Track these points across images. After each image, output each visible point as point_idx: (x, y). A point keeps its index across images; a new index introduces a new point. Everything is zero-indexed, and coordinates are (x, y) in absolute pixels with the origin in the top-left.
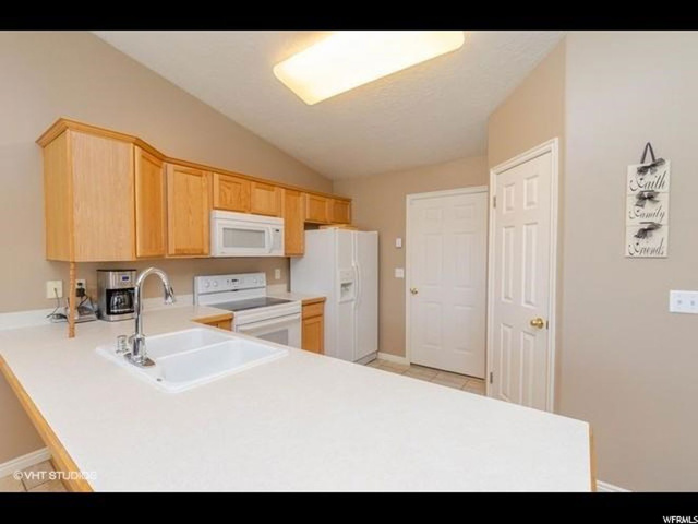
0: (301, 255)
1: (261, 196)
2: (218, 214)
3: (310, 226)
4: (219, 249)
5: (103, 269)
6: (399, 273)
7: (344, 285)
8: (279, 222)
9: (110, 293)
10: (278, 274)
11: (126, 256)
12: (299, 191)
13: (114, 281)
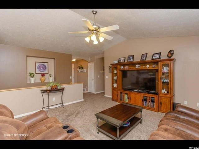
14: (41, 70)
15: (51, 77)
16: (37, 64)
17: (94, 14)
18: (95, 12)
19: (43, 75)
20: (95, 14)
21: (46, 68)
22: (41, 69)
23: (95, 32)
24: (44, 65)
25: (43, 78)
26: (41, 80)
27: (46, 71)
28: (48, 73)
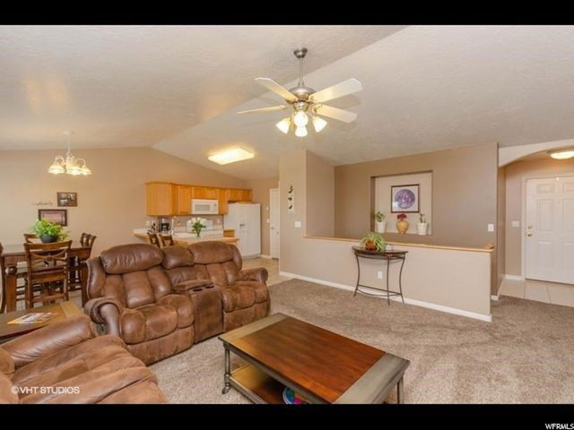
0: (226, 213)
1: (209, 193)
2: (194, 200)
3: (230, 202)
4: (194, 212)
5: (160, 218)
6: (268, 221)
7: (241, 225)
8: (216, 202)
9: (162, 225)
10: (218, 221)
11: (168, 214)
12: (225, 189)
13: (164, 221)
14: (404, 205)
15: (422, 222)
16: (396, 191)
17: (299, 57)
18: (301, 53)
19: (402, 216)
20: (303, 56)
21: (413, 200)
22: (403, 201)
23: (302, 104)
24: (409, 192)
25: (402, 224)
26: (398, 228)
27: (414, 207)
28: (418, 212)
